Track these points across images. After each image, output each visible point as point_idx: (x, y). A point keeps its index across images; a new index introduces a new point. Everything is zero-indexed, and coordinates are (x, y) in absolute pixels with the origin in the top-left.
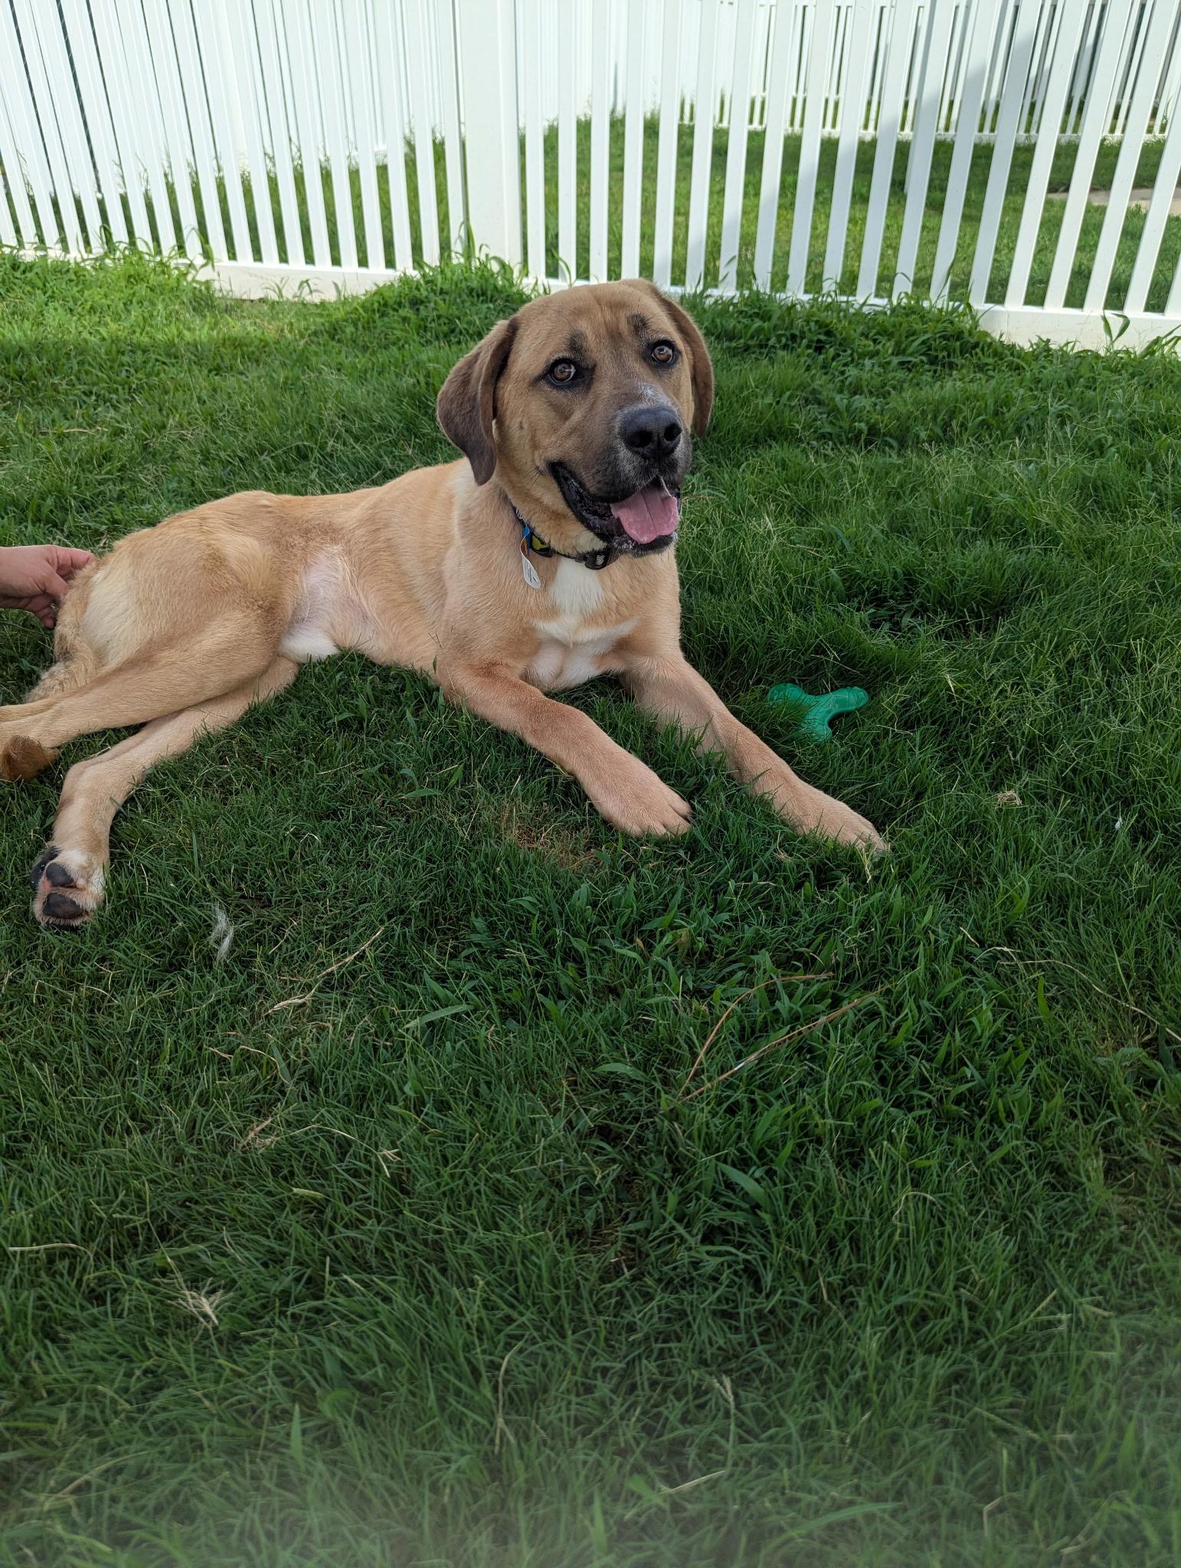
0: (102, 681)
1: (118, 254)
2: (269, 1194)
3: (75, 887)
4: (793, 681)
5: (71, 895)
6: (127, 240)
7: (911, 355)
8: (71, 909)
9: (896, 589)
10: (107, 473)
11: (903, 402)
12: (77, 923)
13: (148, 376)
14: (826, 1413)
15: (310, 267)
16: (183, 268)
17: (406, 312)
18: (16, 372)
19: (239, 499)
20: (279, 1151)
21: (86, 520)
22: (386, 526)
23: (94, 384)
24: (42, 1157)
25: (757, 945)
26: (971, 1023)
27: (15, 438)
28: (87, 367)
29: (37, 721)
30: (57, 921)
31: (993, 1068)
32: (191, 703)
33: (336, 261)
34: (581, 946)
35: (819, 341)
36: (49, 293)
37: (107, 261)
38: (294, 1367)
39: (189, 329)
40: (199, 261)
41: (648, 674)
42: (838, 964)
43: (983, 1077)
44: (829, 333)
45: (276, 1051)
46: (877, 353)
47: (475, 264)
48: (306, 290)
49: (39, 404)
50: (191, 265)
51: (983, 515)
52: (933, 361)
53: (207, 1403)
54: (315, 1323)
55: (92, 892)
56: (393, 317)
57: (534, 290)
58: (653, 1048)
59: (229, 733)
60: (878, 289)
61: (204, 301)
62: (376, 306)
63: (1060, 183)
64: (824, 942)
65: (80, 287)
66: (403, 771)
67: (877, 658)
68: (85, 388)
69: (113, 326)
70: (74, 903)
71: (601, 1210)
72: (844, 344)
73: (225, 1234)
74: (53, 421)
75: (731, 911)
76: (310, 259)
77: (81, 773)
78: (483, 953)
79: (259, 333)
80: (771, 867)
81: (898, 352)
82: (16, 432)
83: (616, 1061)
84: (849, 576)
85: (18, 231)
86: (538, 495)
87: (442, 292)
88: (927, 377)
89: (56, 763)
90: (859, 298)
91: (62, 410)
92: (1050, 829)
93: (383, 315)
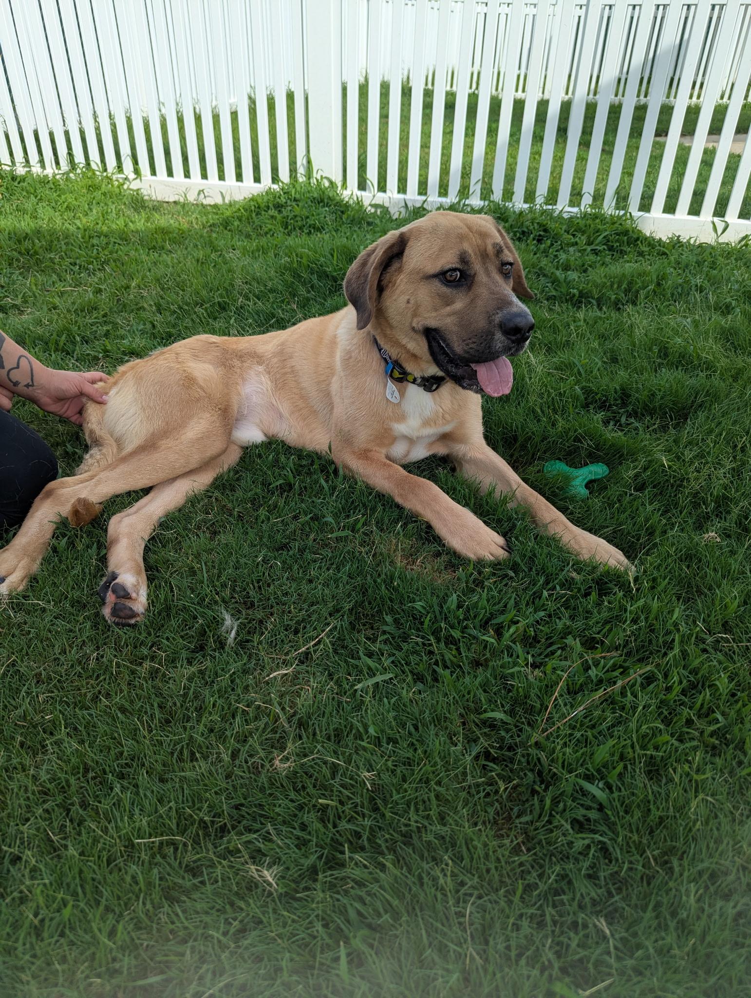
0: (124, 459)
1: (79, 171)
2: (292, 801)
3: (130, 598)
4: (559, 459)
5: (129, 604)
6: (84, 162)
7: (597, 245)
8: (129, 613)
9: (616, 400)
10: (95, 318)
11: (598, 275)
12: (133, 621)
13: (111, 253)
14: (670, 939)
15: (205, 181)
16: (121, 181)
17: (272, 212)
18: (25, 250)
19: (198, 340)
20: (295, 773)
21: (87, 350)
22: (291, 357)
23: (77, 258)
24: (143, 778)
25: (567, 632)
26: (715, 685)
27: (30, 294)
28: (70, 247)
29: (86, 487)
30: (121, 621)
31: (733, 714)
32: (181, 473)
33: (222, 177)
34: (456, 634)
35: (540, 235)
36: (39, 197)
37: (71, 175)
38: (329, 915)
39: (131, 221)
40: (132, 176)
41: (464, 455)
42: (620, 645)
43: (726, 719)
44: (545, 231)
45: (276, 704)
46: (576, 243)
47: (314, 181)
48: (202, 196)
49: (43, 271)
50: (126, 179)
51: (664, 352)
52: (611, 249)
53: (279, 941)
54: (335, 886)
55: (140, 601)
56: (265, 216)
57: (350, 198)
58: (515, 702)
59: (208, 493)
60: (571, 201)
61: (138, 203)
62: (253, 208)
63: (662, 131)
64: (610, 630)
65: (58, 193)
66: (326, 519)
67: (613, 445)
68: (72, 260)
69: (84, 220)
70: (131, 609)
71: (499, 808)
72: (556, 238)
73: (269, 827)
74: (53, 283)
75: (545, 610)
76: (204, 176)
77: (120, 522)
78: (393, 638)
79: (177, 224)
80: (566, 580)
81: (589, 243)
82: (30, 289)
83: (492, 711)
84: (587, 391)
85: (11, 154)
86: (404, 342)
87: (295, 200)
88: (608, 259)
89: (102, 515)
90: (559, 207)
91: (59, 275)
92: (740, 557)
93: (258, 214)
